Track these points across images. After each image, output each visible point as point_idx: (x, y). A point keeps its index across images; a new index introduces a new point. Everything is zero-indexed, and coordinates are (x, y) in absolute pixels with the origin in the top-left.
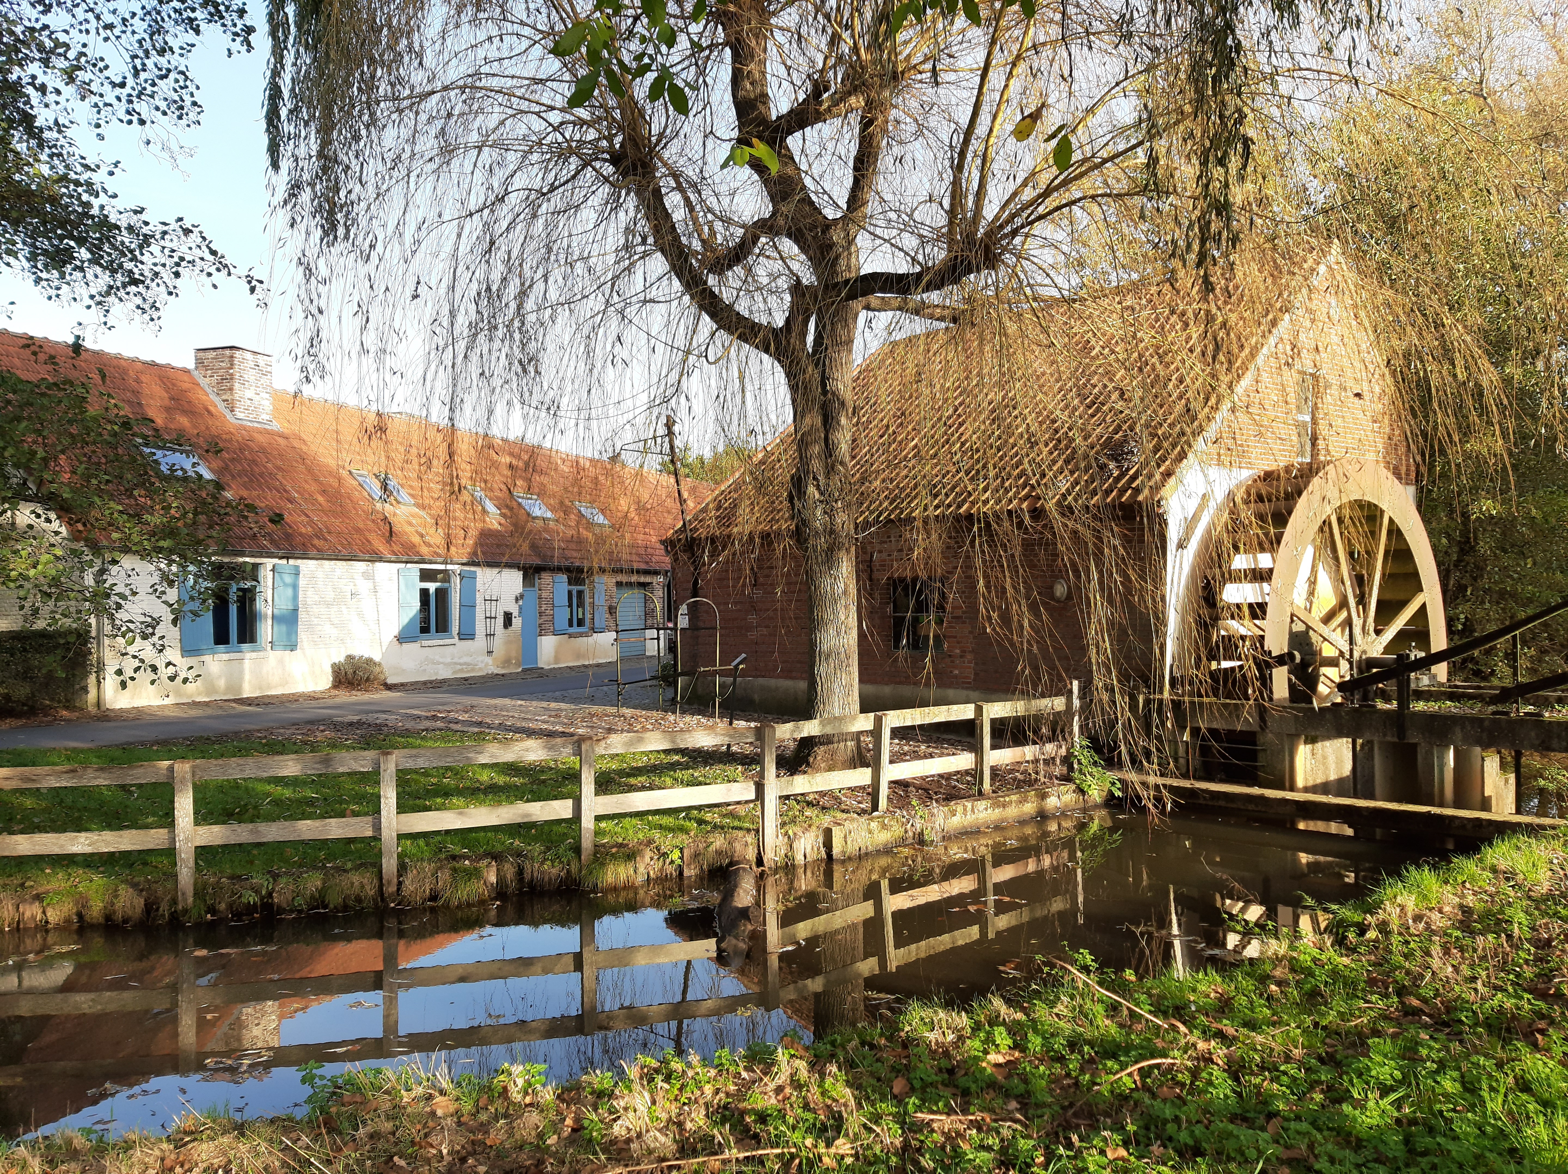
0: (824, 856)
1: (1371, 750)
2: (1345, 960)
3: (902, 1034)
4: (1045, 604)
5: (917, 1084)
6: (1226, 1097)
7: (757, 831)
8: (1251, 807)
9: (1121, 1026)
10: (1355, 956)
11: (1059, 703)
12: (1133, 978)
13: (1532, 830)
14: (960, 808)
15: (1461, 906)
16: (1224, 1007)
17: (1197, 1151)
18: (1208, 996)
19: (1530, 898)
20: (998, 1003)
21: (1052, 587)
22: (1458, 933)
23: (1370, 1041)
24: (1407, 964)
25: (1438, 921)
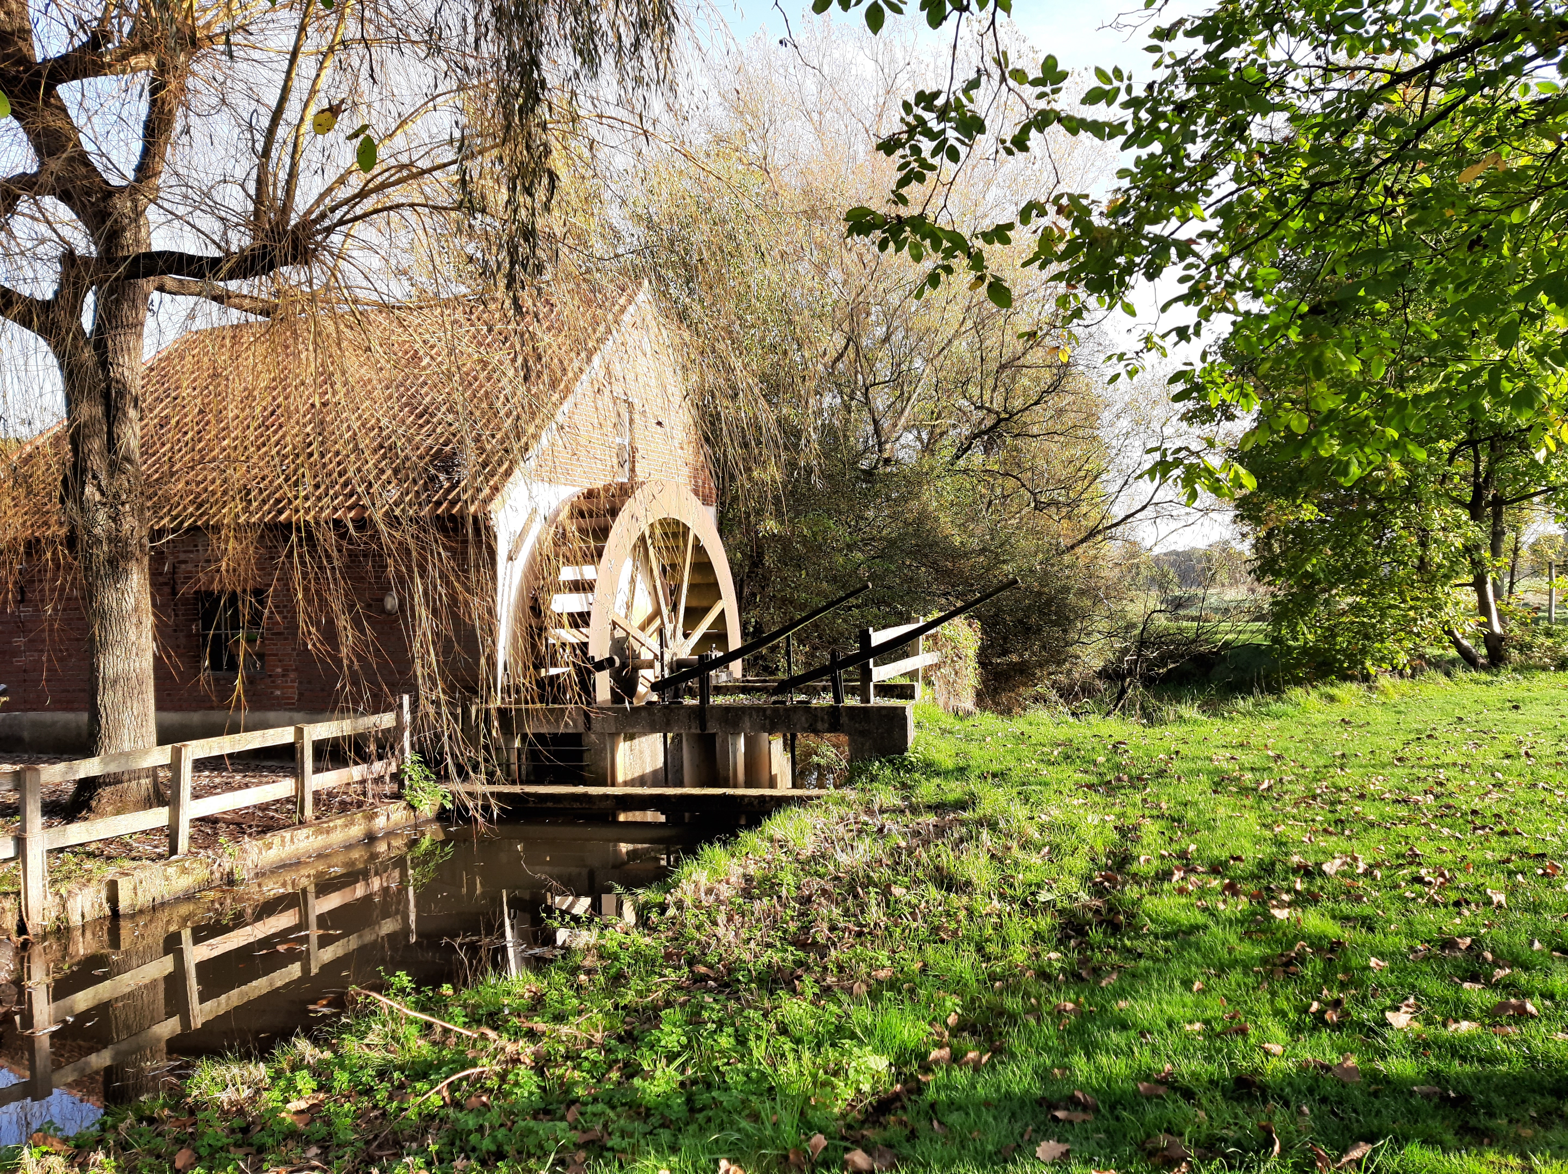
0: (107, 911)
1: (681, 741)
2: (648, 940)
3: (189, 1100)
4: (368, 618)
5: (204, 1152)
6: (531, 1094)
7: (18, 894)
8: (576, 805)
9: (434, 1043)
10: (655, 935)
11: (387, 720)
12: (450, 992)
13: (802, 801)
14: (277, 840)
15: (744, 875)
16: (537, 1003)
17: (500, 1155)
18: (522, 997)
19: (798, 860)
20: (304, 1047)
21: (382, 600)
22: (741, 900)
23: (662, 1014)
24: (698, 936)
25: (726, 892)
